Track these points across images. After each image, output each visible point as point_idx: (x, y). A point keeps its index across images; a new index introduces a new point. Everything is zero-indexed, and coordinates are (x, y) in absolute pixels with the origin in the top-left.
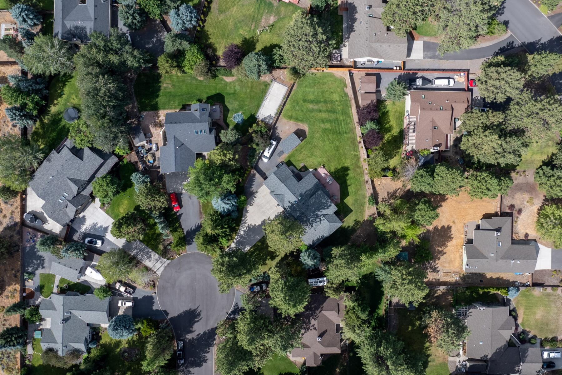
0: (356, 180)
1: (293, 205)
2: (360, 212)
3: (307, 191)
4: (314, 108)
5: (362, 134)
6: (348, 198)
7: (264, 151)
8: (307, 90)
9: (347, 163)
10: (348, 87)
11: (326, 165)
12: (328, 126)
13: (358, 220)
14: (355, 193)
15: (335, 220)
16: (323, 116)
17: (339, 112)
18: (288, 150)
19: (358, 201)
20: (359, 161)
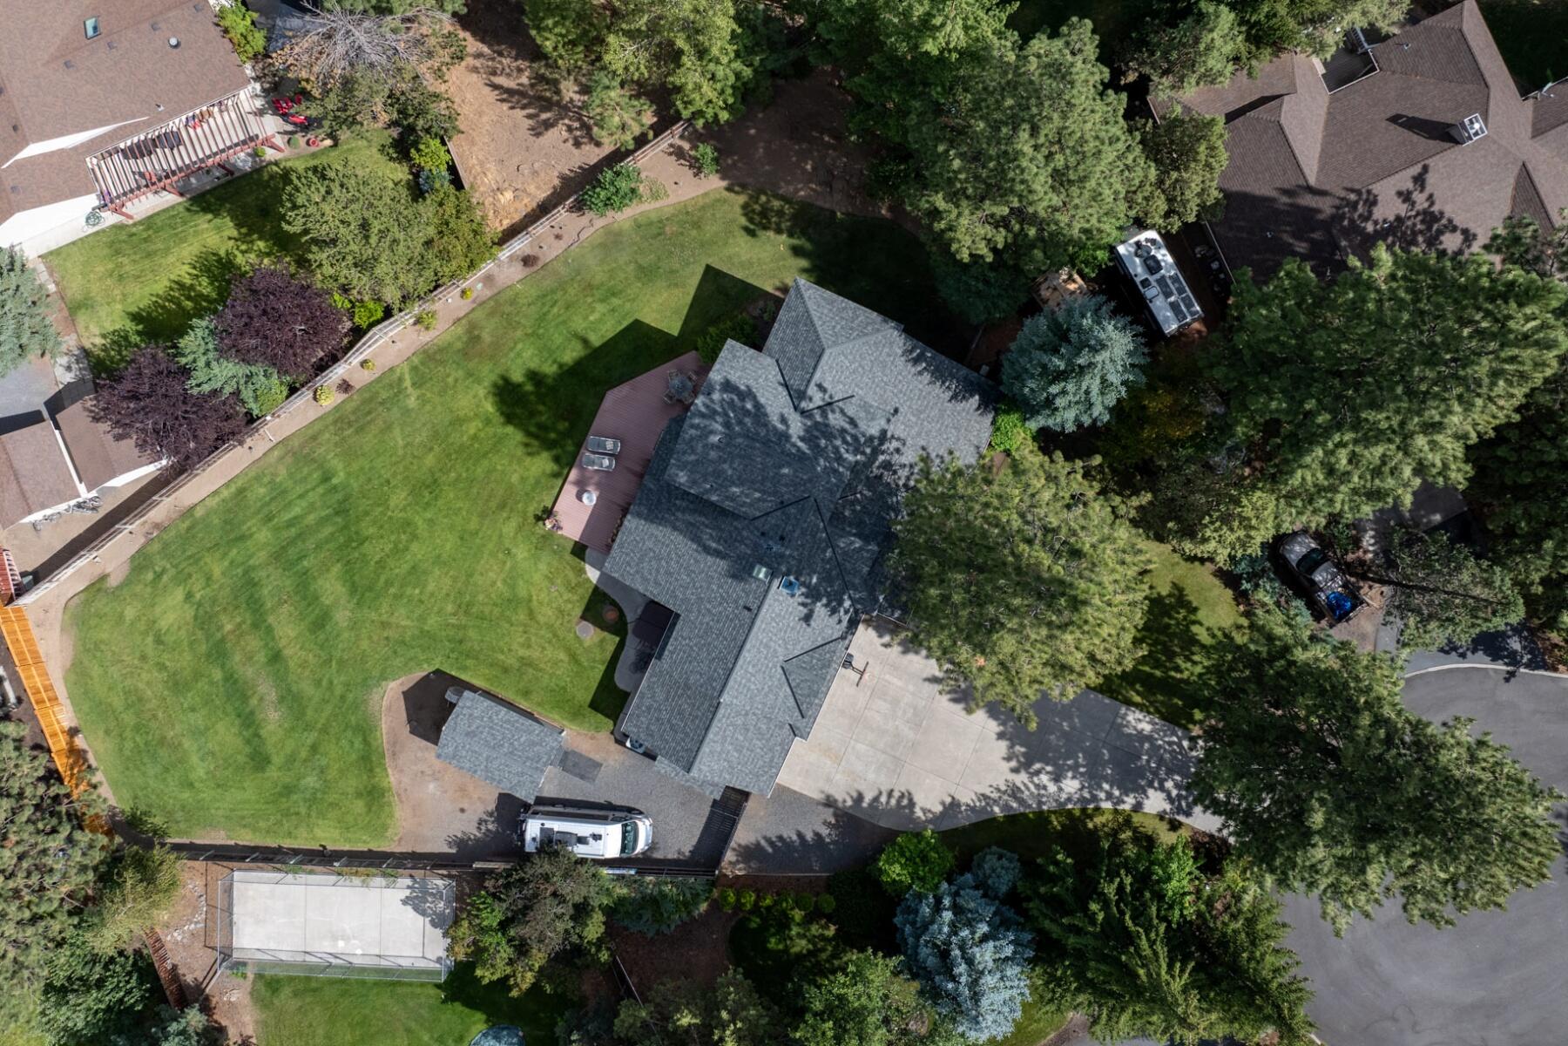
0: (542, 318)
1: (813, 595)
2: (697, 225)
4: (273, 696)
5: (293, 390)
6: (651, 317)
7: (601, 864)
8: (200, 770)
9: (477, 401)
10: (97, 572)
11: (534, 508)
12: (331, 587)
13: (743, 221)
14: (614, 294)
15: (796, 324)
16: (292, 634)
17: (240, 559)
18: (534, 744)
19: (645, 261)
20: (441, 350)
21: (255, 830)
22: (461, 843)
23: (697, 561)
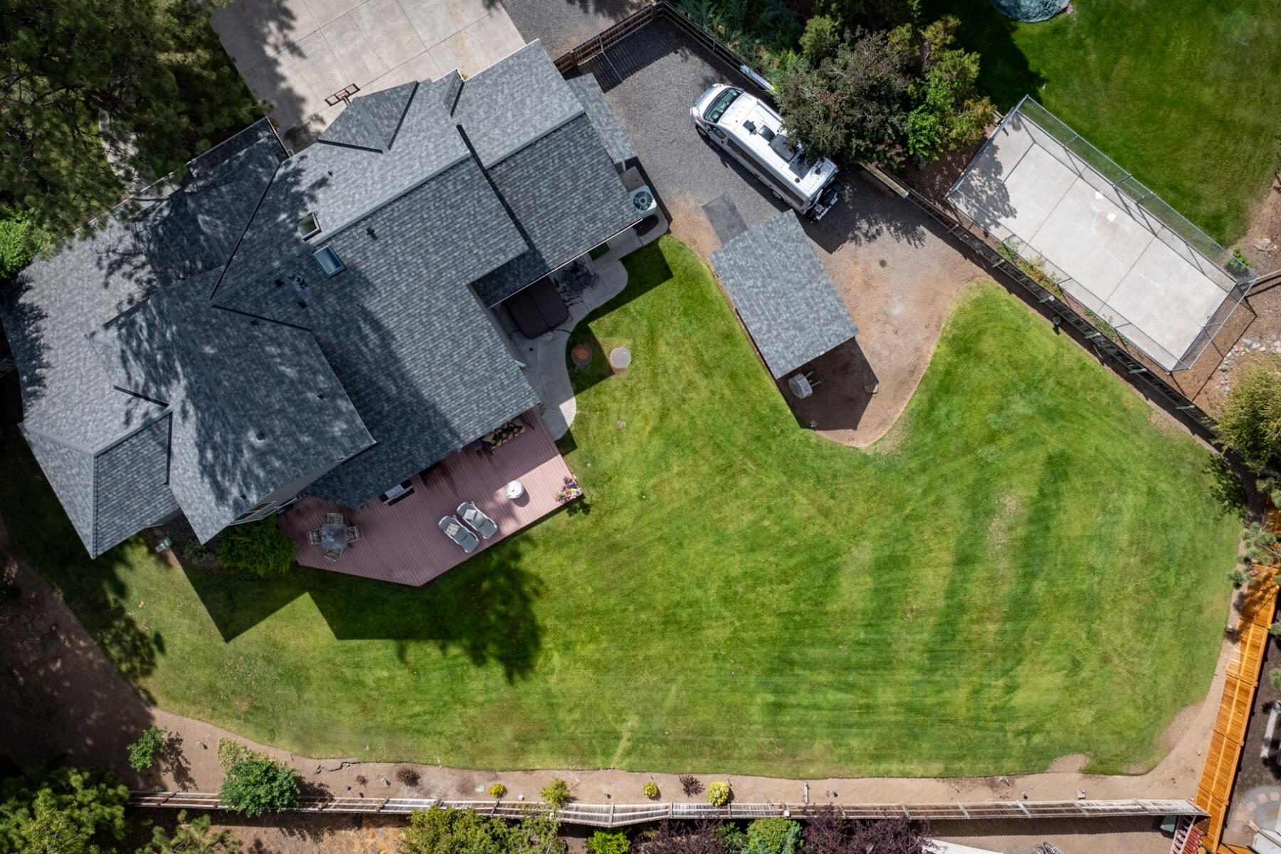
0: (438, 711)
1: (297, 202)
2: (212, 690)
3: (386, 337)
4: (996, 523)
5: (743, 824)
6: (321, 632)
7: (769, 100)
8: (1130, 503)
9: (560, 673)
10: (1090, 782)
11: (583, 522)
12: (853, 592)
13: (160, 660)
14: (345, 681)
15: (120, 509)
16: (929, 573)
17: (929, 688)
18: (743, 271)
19: (291, 692)
20: (565, 753)
21: (1116, 399)
22: (908, 231)
23: (411, 332)
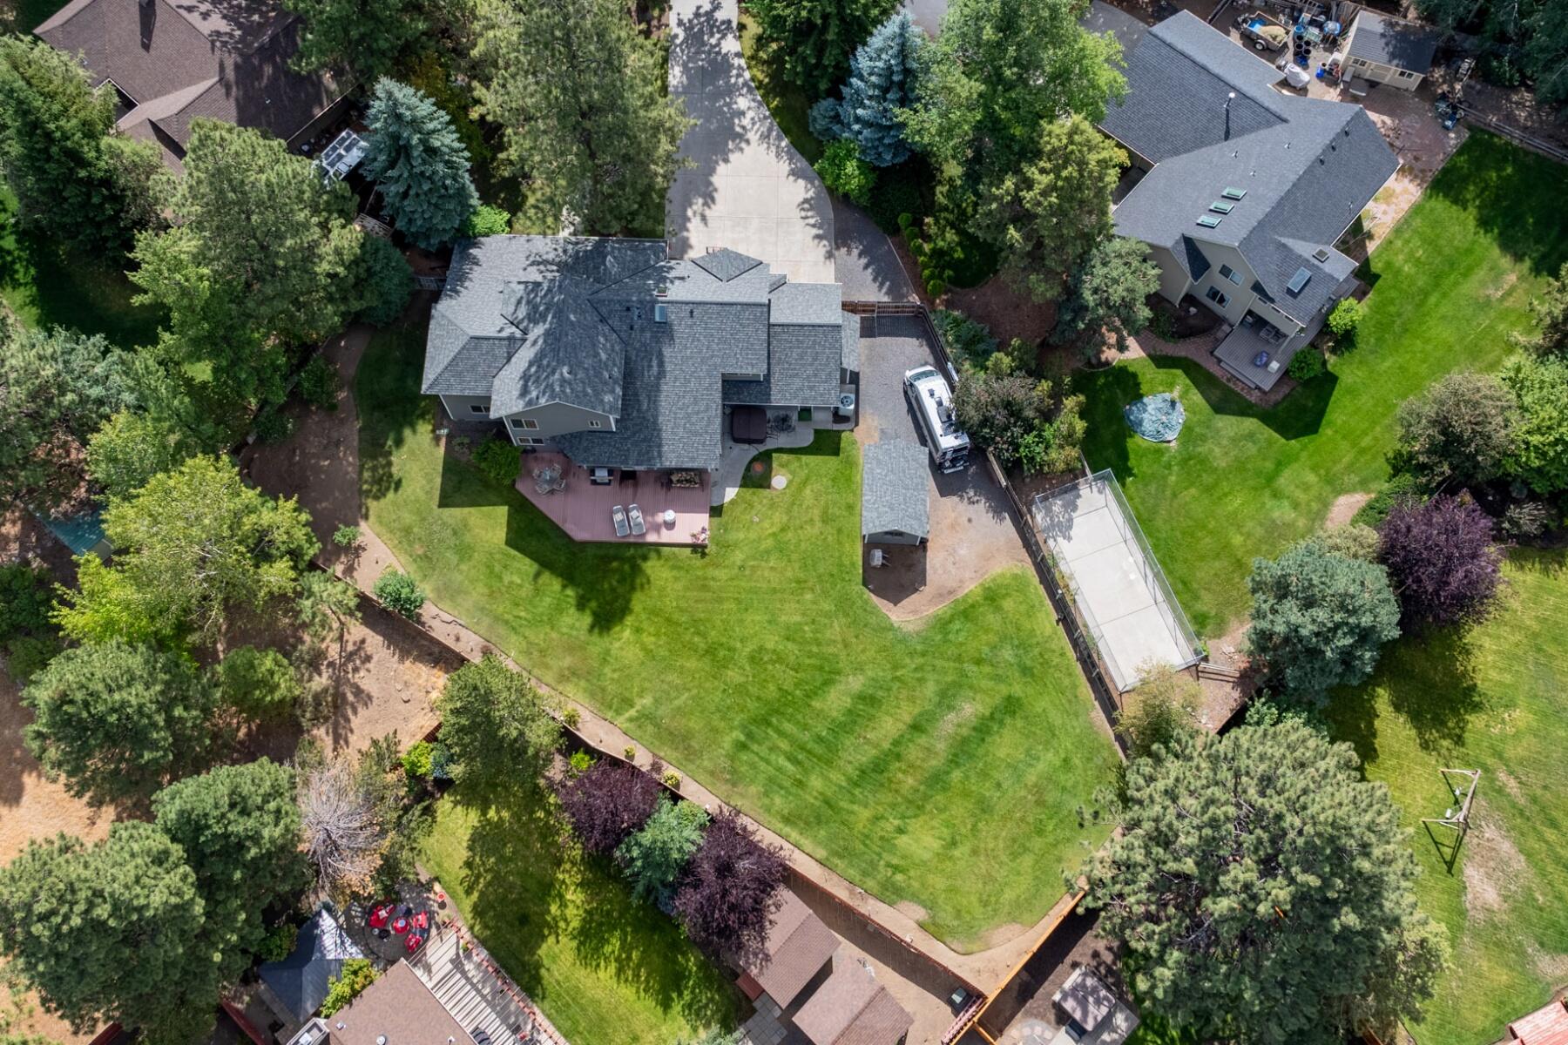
0: (535, 622)
1: (663, 280)
2: (407, 531)
3: (661, 373)
4: (951, 716)
5: (676, 797)
6: (500, 534)
8: (1049, 759)
9: (624, 641)
10: (920, 935)
11: (697, 561)
12: (835, 701)
13: (391, 495)
14: (492, 572)
15: (459, 374)
16: (890, 720)
17: (848, 796)
18: (879, 462)
19: (454, 559)
20: (592, 695)
21: (1075, 686)
22: (997, 511)
23: (676, 379)
